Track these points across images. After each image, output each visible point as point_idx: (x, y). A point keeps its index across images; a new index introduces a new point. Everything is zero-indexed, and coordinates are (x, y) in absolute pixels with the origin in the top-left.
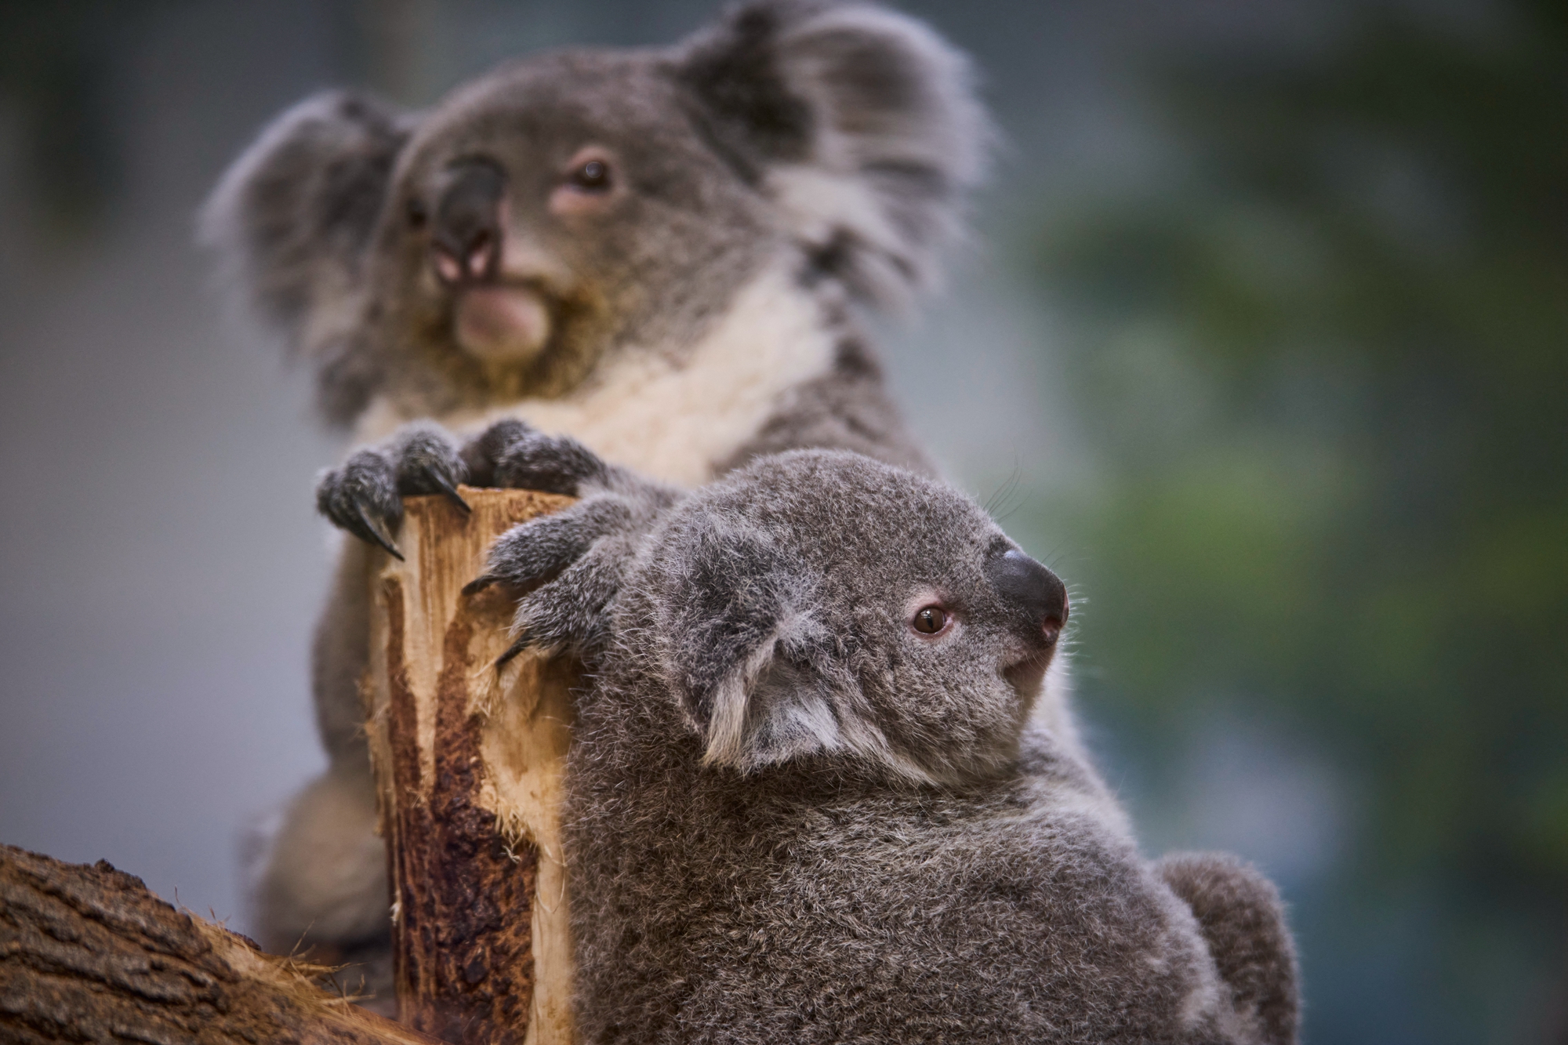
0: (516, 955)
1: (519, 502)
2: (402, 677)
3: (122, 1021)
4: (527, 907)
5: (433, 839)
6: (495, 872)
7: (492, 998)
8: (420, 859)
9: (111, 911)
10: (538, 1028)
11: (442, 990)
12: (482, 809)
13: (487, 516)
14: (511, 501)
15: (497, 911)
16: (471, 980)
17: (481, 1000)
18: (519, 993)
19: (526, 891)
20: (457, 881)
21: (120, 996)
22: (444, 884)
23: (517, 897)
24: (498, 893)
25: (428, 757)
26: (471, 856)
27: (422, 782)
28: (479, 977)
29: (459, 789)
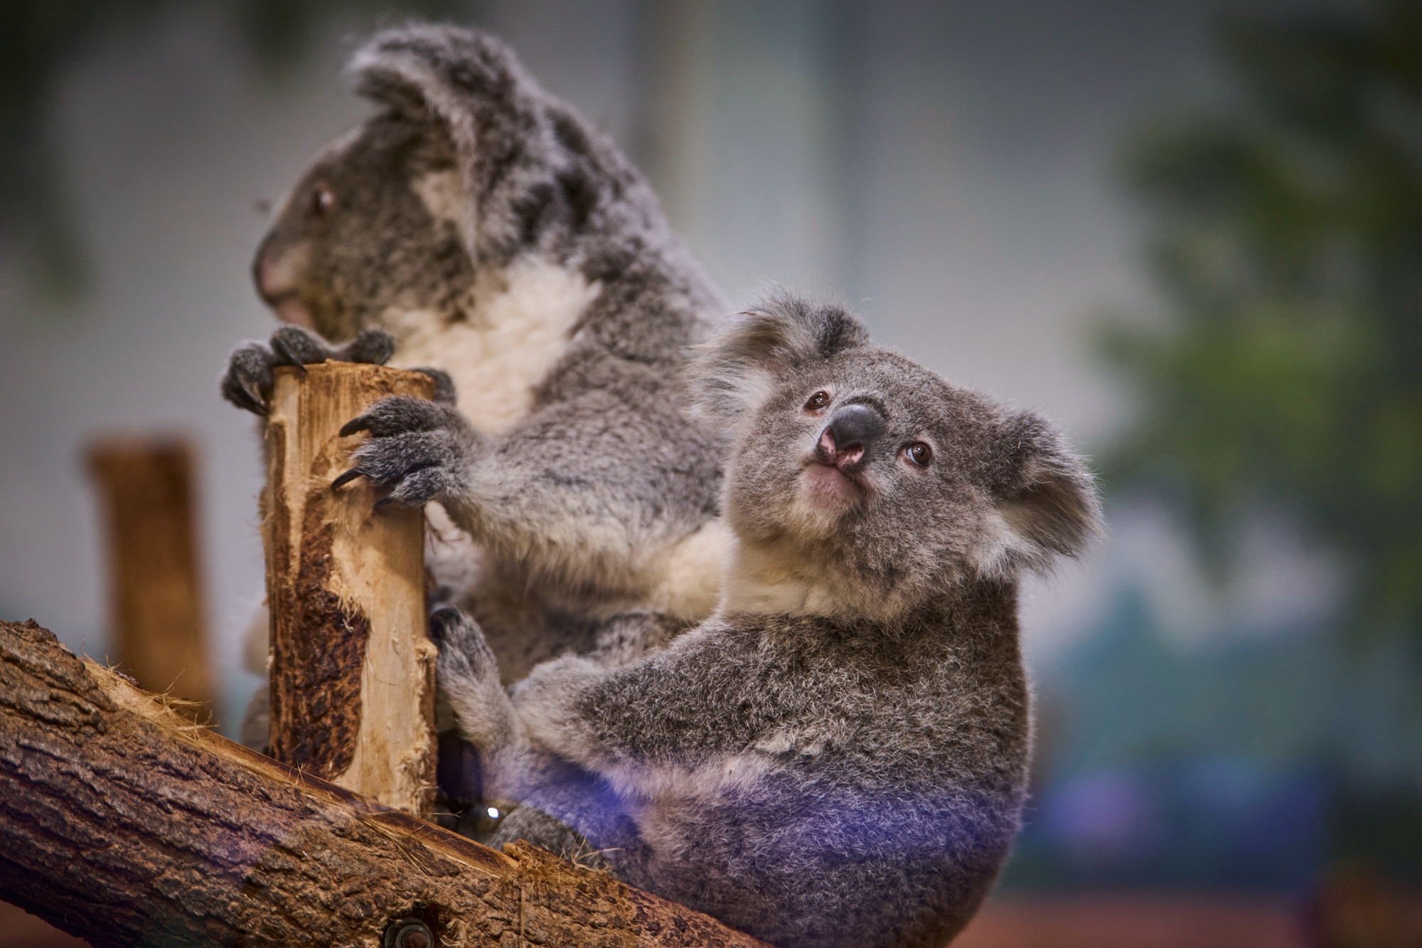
0: (349, 698)
1: (368, 373)
2: (281, 494)
3: (25, 736)
4: (358, 664)
5: (296, 612)
6: (337, 637)
7: (330, 728)
8: (287, 626)
9: (25, 657)
10: (363, 751)
11: (296, 720)
12: (330, 592)
13: (345, 382)
14: (363, 372)
15: (337, 666)
16: (316, 715)
17: (322, 729)
18: (349, 725)
19: (358, 652)
20: (310, 643)
21: (27, 719)
22: (301, 644)
23: (352, 657)
24: (339, 652)
25: (296, 552)
26: (320, 625)
27: (290, 570)
28: (322, 712)
29: (315, 576)
